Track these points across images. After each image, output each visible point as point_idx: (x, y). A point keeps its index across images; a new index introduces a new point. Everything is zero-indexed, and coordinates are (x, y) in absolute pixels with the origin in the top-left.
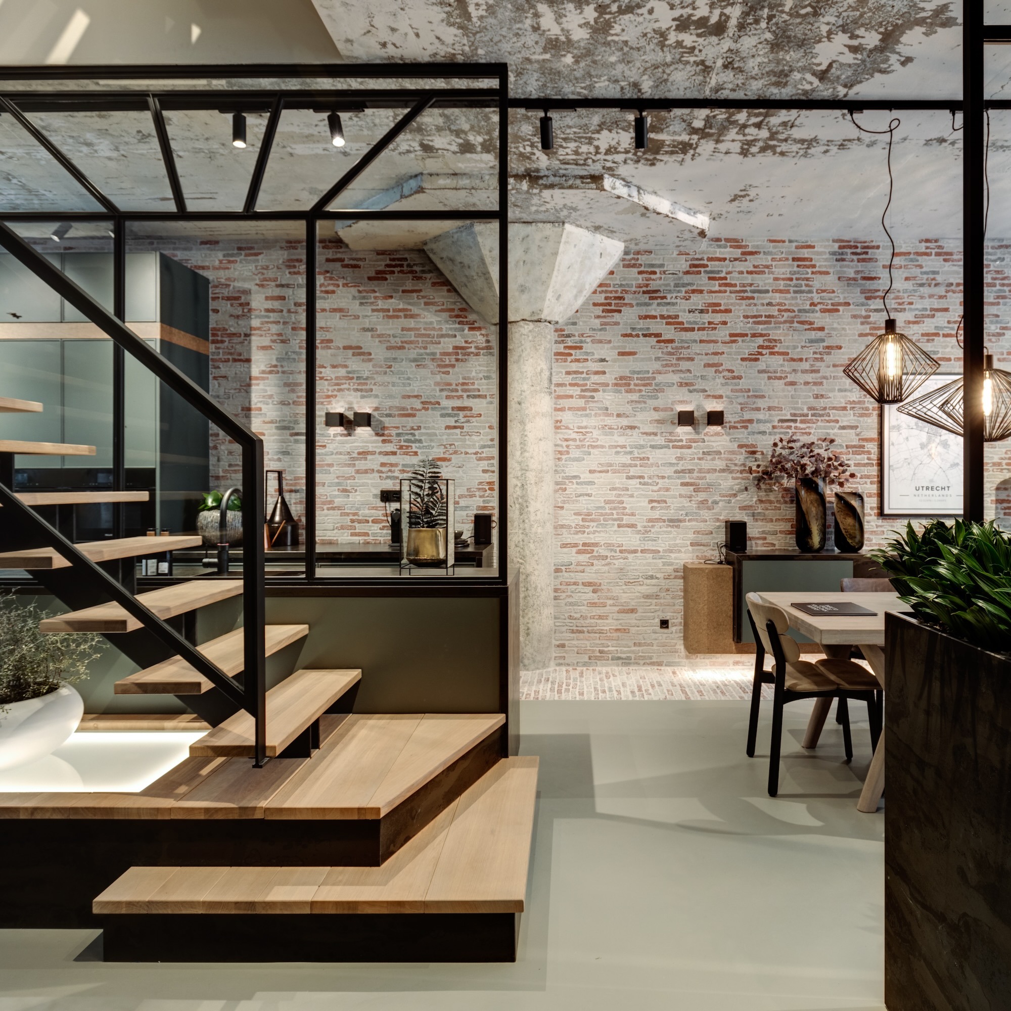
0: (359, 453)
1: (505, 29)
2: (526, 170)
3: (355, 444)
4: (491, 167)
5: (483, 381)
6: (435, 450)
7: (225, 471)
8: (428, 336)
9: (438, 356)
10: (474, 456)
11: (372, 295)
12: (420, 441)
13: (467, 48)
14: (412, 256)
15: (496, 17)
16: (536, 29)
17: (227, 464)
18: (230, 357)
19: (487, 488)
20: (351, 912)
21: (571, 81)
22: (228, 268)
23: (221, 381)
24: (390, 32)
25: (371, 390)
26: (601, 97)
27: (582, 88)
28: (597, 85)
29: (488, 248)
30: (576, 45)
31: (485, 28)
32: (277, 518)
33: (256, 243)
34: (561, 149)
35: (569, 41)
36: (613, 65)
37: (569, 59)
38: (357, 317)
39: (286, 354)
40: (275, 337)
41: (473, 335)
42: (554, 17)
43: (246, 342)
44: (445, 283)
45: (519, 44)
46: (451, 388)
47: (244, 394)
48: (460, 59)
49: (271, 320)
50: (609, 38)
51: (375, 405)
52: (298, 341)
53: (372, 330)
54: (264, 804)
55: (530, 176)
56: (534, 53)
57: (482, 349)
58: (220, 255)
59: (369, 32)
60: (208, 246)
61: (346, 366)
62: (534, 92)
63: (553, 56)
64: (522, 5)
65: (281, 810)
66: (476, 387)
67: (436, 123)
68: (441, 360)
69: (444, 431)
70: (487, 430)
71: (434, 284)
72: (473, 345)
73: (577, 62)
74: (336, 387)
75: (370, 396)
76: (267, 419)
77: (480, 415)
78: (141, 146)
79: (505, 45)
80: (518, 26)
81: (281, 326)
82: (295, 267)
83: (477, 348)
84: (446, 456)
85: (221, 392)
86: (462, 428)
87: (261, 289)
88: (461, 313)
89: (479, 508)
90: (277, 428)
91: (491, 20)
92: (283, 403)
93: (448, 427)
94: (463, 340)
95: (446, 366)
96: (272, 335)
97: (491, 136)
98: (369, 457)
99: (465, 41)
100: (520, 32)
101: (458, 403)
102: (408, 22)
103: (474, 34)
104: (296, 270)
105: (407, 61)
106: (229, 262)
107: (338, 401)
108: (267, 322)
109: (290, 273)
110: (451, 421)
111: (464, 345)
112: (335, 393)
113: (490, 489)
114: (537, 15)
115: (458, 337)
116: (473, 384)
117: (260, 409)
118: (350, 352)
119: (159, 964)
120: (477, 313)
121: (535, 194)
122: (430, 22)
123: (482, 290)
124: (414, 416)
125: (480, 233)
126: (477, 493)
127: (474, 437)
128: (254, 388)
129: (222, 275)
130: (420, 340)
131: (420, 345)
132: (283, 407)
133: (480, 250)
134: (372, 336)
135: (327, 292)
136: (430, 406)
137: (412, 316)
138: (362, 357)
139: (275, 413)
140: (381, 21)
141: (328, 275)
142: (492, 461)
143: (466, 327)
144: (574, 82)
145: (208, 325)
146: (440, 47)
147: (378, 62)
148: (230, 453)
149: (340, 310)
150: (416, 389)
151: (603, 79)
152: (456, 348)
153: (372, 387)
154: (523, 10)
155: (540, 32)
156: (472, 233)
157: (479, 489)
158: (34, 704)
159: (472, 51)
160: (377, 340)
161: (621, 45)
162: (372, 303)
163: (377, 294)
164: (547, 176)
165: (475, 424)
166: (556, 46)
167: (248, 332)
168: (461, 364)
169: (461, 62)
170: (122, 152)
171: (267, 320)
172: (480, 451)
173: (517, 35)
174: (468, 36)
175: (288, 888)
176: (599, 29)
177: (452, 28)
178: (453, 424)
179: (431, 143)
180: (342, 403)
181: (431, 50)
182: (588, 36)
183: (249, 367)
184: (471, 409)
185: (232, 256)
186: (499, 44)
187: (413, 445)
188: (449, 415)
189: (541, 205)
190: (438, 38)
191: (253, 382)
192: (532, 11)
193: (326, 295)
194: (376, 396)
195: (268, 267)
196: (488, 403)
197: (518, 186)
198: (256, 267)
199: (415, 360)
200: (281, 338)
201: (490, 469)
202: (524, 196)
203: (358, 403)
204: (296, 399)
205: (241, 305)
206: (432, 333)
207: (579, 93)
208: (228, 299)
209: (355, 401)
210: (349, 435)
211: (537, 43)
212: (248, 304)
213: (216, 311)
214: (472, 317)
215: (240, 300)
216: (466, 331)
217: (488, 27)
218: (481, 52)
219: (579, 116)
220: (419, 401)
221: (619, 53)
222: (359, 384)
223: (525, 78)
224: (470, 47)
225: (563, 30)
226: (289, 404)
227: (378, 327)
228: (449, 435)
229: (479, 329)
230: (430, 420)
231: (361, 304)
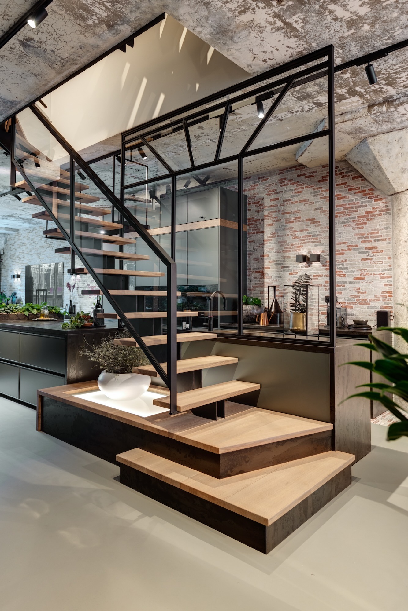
0: (314, 276)
1: (319, 27)
2: (384, 98)
3: (312, 271)
4: (362, 104)
5: (384, 230)
6: (355, 273)
7: (253, 287)
8: (351, 208)
9: (356, 219)
10: (379, 276)
11: (320, 190)
12: (347, 268)
13: (305, 46)
14: (341, 164)
15: (310, 23)
16: (336, 19)
17: (254, 283)
18: (255, 231)
19: (387, 295)
20: (194, 494)
21: (376, 39)
22: (254, 189)
23: (252, 243)
24: (264, 54)
25: (320, 241)
26: (403, 40)
27: (387, 40)
28: (395, 34)
29: (377, 150)
30: (365, 17)
31: (308, 31)
32: (273, 310)
33: (266, 174)
34: (398, 80)
35: (360, 17)
36: (397, 18)
37: (366, 27)
38: (312, 203)
39: (279, 227)
40: (275, 219)
41: (377, 204)
42: (341, 8)
43: (262, 223)
44: (360, 176)
45: (332, 32)
46: (364, 236)
47: (261, 249)
48: (306, 53)
49: (273, 210)
50: (384, 4)
51: (322, 250)
52: (284, 220)
53: (320, 209)
54: (177, 433)
55: (388, 101)
56: (344, 32)
57: (383, 211)
58: (251, 183)
59: (255, 58)
60: (247, 180)
61: (307, 230)
62: (358, 54)
63: (356, 29)
64: (319, 11)
65: (182, 438)
66: (379, 234)
67: (315, 90)
68: (359, 221)
69: (360, 262)
70: (387, 260)
71: (354, 178)
72: (377, 210)
73: (373, 26)
74: (303, 242)
75: (319, 245)
76: (271, 260)
77: (382, 251)
78: (199, 142)
79: (324, 35)
80: (325, 22)
81: (277, 213)
82: (283, 182)
83: (380, 211)
84: (362, 276)
85: (252, 249)
86: (371, 259)
87: (268, 196)
88: (370, 192)
89: (382, 307)
90: (276, 264)
91: (308, 26)
92: (278, 252)
93: (363, 260)
94: (371, 208)
95: (361, 224)
96: (273, 218)
97: (349, 87)
98: (319, 278)
99: (302, 43)
100: (328, 25)
101: (369, 245)
102: (269, 45)
103: (305, 37)
104: (283, 184)
105: (281, 64)
106: (255, 185)
107: (304, 249)
108: (271, 212)
109: (281, 186)
110: (364, 256)
111: (372, 210)
112: (302, 245)
113: (389, 296)
114: (331, 12)
115: (368, 206)
116: (378, 233)
117: (268, 255)
118: (309, 222)
119: (134, 491)
120: (379, 190)
121: (393, 111)
122: (280, 41)
123: (379, 176)
124: (343, 254)
125: (371, 143)
126: (381, 298)
127: (378, 264)
128: (265, 245)
129: (252, 192)
130: (346, 211)
131: (346, 213)
132: (278, 254)
133: (372, 153)
134: (320, 212)
135: (298, 192)
136: (352, 248)
137: (342, 198)
138: (315, 224)
139: (274, 257)
140: (257, 50)
141: (298, 183)
142: (390, 279)
143: (373, 200)
144: (379, 38)
145: (247, 217)
146: (292, 51)
147: (267, 70)
148: (256, 278)
149: (304, 201)
150: (344, 239)
151: (396, 29)
152: (366, 213)
153: (320, 240)
154: (321, 13)
155: (340, 20)
156: (367, 144)
157: (382, 296)
158: (128, 376)
159: (309, 46)
160: (323, 214)
161: (395, 5)
162: (320, 194)
163: (323, 189)
164: (399, 98)
165: (379, 257)
166: (353, 23)
167: (263, 218)
168: (370, 222)
169: (307, 54)
170: (194, 146)
171: (271, 211)
172: (382, 273)
173: (327, 27)
174: (302, 40)
175: (177, 474)
176: (374, 2)
177: (291, 39)
178: (366, 257)
179: (319, 101)
180: (305, 250)
181: (288, 54)
182: (370, 9)
183: (263, 235)
184: (376, 248)
185: (256, 182)
186: (321, 36)
187: (343, 271)
188: (363, 252)
189: (402, 117)
190: (288, 47)
191: (265, 242)
192: (327, 11)
193: (297, 194)
194: (323, 245)
195: (271, 185)
196: (387, 244)
197: (380, 110)
198: (266, 185)
199: (343, 222)
200: (277, 219)
201: (389, 283)
202: (387, 115)
203: (313, 249)
204: (284, 249)
205: (260, 205)
206: (353, 206)
207: (387, 43)
208: (255, 203)
209: (312, 248)
210: (309, 266)
211: (341, 26)
212: (263, 204)
213: (250, 210)
214: (376, 193)
215: (259, 203)
216: (373, 202)
217: (309, 30)
218: (314, 44)
219: (396, 57)
220: (346, 245)
221: (397, 10)
222: (314, 239)
223: (347, 48)
224: (306, 44)
225: (351, 13)
226: (281, 252)
227: (323, 207)
228: (363, 264)
229: (381, 199)
230: (353, 256)
231: (315, 196)
